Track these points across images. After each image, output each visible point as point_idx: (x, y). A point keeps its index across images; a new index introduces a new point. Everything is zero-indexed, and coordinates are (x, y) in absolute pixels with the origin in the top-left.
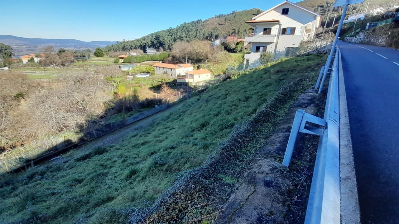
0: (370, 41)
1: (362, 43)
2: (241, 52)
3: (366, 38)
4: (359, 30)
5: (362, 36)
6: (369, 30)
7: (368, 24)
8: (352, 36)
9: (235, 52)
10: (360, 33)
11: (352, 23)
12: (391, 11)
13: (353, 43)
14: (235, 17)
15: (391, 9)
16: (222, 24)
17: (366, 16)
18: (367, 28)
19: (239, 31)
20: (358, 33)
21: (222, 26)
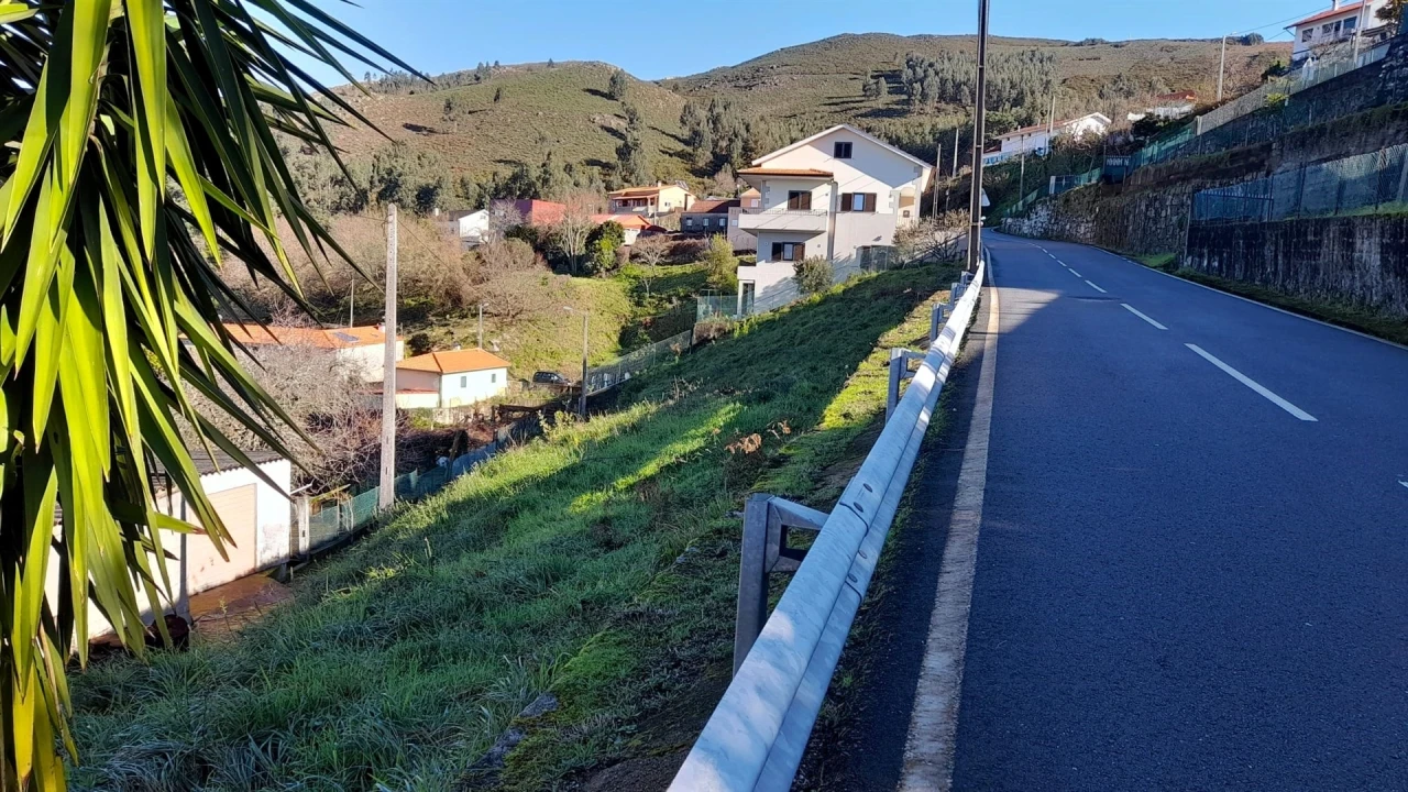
0: (1063, 229)
1: (1045, 236)
2: (615, 272)
3: (1053, 221)
4: (1034, 194)
5: (1042, 215)
6: (1056, 198)
7: (1053, 179)
8: (1018, 215)
9: (588, 273)
10: (1039, 207)
11: (1012, 166)
12: (1120, 133)
13: (1025, 236)
14: (497, 98)
15: (1121, 125)
16: (431, 131)
17: (1053, 143)
18: (1052, 191)
19: (545, 172)
20: (1030, 208)
21: (434, 137)
